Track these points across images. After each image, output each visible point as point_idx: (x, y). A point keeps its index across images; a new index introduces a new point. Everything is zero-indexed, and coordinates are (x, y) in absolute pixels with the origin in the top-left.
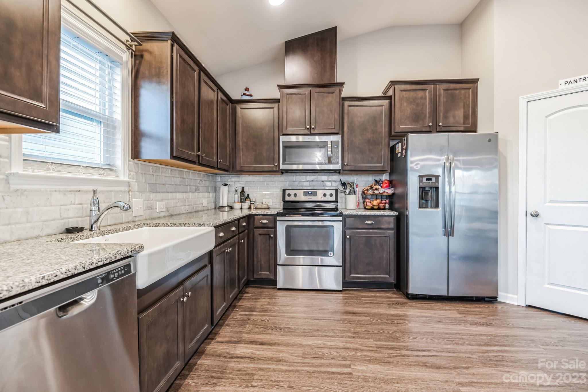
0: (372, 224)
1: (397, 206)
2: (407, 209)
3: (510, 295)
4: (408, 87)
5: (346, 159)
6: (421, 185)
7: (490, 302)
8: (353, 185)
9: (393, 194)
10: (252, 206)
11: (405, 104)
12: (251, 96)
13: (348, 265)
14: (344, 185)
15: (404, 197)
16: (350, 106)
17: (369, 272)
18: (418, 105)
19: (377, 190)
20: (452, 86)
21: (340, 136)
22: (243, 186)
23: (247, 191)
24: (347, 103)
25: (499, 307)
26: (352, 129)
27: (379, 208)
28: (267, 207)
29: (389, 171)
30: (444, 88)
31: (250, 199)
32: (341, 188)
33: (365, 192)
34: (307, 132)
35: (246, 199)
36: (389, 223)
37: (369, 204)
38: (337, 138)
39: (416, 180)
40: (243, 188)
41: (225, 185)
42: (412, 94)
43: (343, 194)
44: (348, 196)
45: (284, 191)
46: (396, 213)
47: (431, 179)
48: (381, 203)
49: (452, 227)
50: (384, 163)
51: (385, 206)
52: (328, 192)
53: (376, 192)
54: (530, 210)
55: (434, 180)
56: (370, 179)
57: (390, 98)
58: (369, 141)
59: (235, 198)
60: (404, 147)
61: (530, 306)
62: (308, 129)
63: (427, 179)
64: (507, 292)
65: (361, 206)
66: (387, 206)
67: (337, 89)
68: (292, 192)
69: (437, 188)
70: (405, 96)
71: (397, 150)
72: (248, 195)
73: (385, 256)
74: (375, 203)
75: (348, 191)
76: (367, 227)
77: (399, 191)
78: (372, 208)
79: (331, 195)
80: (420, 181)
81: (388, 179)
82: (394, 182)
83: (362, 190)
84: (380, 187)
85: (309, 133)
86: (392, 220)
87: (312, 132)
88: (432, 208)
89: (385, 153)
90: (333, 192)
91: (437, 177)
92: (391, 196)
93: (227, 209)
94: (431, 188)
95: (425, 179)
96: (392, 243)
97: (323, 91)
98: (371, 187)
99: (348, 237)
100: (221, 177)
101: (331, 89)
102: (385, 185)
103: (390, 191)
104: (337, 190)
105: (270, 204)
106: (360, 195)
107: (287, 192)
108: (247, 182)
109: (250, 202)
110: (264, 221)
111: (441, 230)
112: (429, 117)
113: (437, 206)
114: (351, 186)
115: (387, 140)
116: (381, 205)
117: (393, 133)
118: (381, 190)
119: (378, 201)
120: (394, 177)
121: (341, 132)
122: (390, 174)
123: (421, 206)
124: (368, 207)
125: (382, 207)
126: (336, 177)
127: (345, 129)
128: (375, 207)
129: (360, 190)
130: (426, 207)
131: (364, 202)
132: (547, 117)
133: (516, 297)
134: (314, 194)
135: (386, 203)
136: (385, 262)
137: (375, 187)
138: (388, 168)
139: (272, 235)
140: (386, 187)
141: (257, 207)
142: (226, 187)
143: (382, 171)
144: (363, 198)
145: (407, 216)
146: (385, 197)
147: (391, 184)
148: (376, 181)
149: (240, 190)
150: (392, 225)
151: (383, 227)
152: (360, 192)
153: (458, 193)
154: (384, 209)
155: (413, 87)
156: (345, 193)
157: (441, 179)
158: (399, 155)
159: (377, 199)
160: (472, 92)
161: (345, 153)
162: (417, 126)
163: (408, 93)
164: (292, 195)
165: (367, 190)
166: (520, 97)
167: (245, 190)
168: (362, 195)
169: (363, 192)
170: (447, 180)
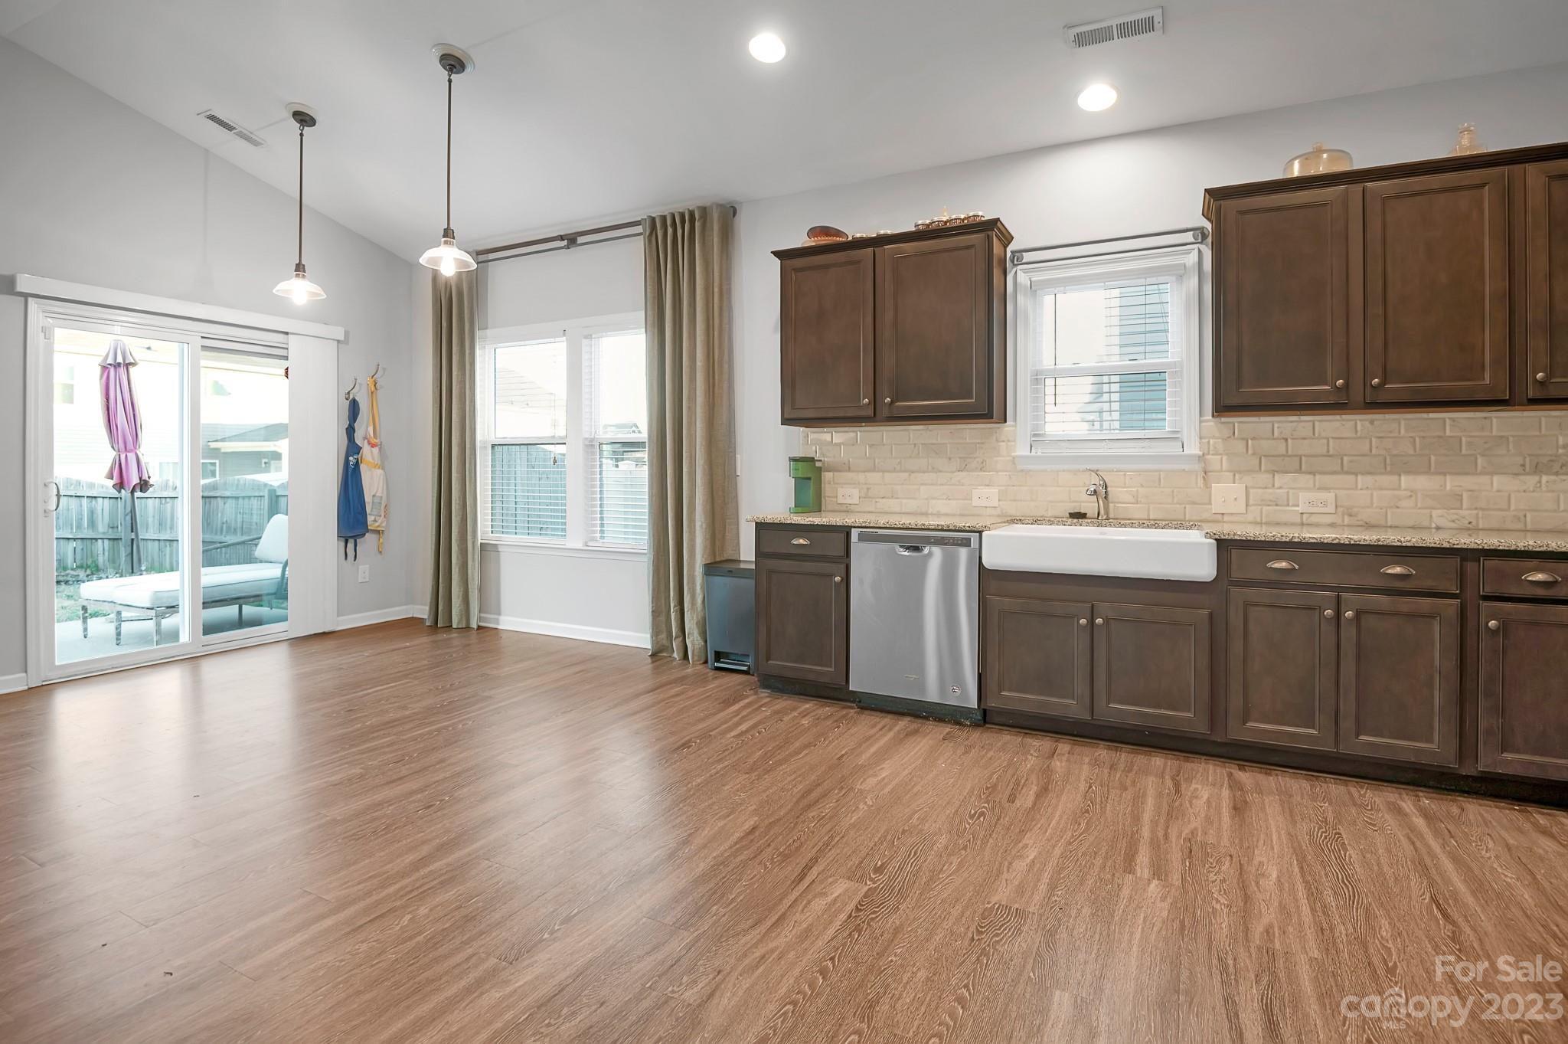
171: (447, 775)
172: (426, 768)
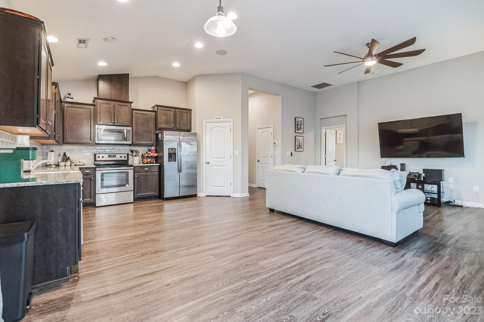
0: (148, 170)
1: (159, 161)
2: (163, 163)
3: (201, 193)
4: (164, 108)
5: (134, 139)
6: (169, 152)
7: (195, 197)
8: (137, 152)
9: (157, 156)
10: (73, 164)
11: (163, 116)
12: (72, 98)
13: (136, 190)
14: (132, 151)
15: (162, 157)
16: (136, 113)
17: (146, 192)
18: (168, 117)
19: (150, 154)
20: (182, 111)
21: (131, 128)
22: (65, 152)
23: (68, 155)
24: (134, 111)
25: (197, 197)
26: (137, 125)
27: (151, 163)
28: (84, 164)
29: (155, 145)
30: (179, 111)
31: (70, 160)
32: (130, 153)
33: (144, 155)
34: (112, 124)
35: (67, 160)
36: (156, 169)
37: (146, 161)
38: (130, 128)
39: (167, 150)
40: (65, 153)
41: (52, 151)
42: (165, 112)
43: (131, 156)
44: (134, 157)
45: (95, 155)
46: (159, 164)
47: (173, 150)
48: (151, 160)
49: (181, 169)
50: (153, 142)
51: (153, 162)
52: (123, 155)
53: (149, 155)
54: (207, 161)
55: (174, 150)
56: (146, 149)
57: (155, 112)
58: (146, 131)
59: (59, 159)
60: (162, 136)
61: (207, 196)
62: (113, 122)
63: (172, 150)
64: (200, 192)
65: (141, 162)
66: (154, 162)
67: (129, 104)
68: (101, 156)
69: (175, 153)
70: (162, 112)
71: (159, 136)
72: (69, 158)
73: (154, 184)
74: (149, 160)
75: (134, 154)
76: (145, 171)
77: (160, 154)
78: (147, 163)
79: (125, 157)
80: (169, 150)
81: (155, 149)
82: (158, 150)
83: (141, 154)
84: (151, 153)
85: (113, 124)
86: (157, 167)
87: (115, 124)
88: (173, 161)
89: (153, 137)
90: (126, 155)
91: (175, 149)
92: (156, 158)
93: (53, 166)
94: (173, 153)
95: (170, 150)
96: (157, 178)
97: (122, 104)
98: (147, 153)
99: (136, 176)
100: (46, 146)
101: (126, 104)
102: (153, 152)
103: (156, 155)
104: (128, 154)
105: (85, 163)
106: (141, 157)
107: (97, 155)
108: (67, 150)
109: (71, 161)
110: (87, 171)
111: (177, 170)
112: (173, 123)
113: (175, 161)
114: (136, 152)
115: (154, 131)
116: (151, 161)
117: (157, 128)
118: (152, 154)
119: (150, 159)
120: (158, 148)
121: (131, 126)
122: (156, 147)
123: (169, 161)
124: (145, 163)
125: (152, 162)
126: (128, 148)
127: (134, 124)
128: (149, 162)
129: (140, 154)
130: (171, 161)
131: (143, 160)
132: (211, 129)
133: (203, 193)
134: (114, 156)
135: (154, 160)
136: (154, 186)
137: (149, 153)
138: (155, 144)
139: (92, 179)
140: (154, 153)
141: (76, 164)
142: (53, 153)
143: (152, 145)
144: (142, 158)
145: (164, 165)
146: (153, 157)
147: (156, 151)
148: (149, 150)
149: (62, 154)
150: (157, 170)
151: (153, 171)
152: (141, 155)
153: (183, 155)
154: (153, 163)
155: (166, 109)
156: (132, 155)
157: (177, 150)
158: (160, 139)
159: (149, 158)
160: (190, 114)
161: (134, 136)
162: (168, 126)
163: (164, 111)
164: (101, 157)
165: (145, 154)
166: (204, 121)
167: (66, 154)
168: (142, 157)
169: (142, 155)
170: (179, 150)
171: (232, 256)
172: (238, 260)
